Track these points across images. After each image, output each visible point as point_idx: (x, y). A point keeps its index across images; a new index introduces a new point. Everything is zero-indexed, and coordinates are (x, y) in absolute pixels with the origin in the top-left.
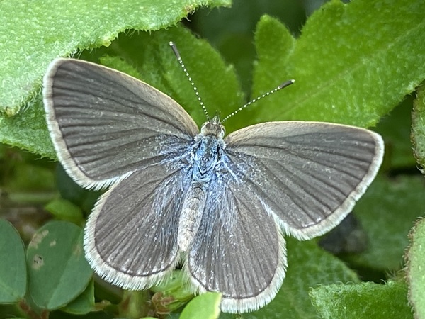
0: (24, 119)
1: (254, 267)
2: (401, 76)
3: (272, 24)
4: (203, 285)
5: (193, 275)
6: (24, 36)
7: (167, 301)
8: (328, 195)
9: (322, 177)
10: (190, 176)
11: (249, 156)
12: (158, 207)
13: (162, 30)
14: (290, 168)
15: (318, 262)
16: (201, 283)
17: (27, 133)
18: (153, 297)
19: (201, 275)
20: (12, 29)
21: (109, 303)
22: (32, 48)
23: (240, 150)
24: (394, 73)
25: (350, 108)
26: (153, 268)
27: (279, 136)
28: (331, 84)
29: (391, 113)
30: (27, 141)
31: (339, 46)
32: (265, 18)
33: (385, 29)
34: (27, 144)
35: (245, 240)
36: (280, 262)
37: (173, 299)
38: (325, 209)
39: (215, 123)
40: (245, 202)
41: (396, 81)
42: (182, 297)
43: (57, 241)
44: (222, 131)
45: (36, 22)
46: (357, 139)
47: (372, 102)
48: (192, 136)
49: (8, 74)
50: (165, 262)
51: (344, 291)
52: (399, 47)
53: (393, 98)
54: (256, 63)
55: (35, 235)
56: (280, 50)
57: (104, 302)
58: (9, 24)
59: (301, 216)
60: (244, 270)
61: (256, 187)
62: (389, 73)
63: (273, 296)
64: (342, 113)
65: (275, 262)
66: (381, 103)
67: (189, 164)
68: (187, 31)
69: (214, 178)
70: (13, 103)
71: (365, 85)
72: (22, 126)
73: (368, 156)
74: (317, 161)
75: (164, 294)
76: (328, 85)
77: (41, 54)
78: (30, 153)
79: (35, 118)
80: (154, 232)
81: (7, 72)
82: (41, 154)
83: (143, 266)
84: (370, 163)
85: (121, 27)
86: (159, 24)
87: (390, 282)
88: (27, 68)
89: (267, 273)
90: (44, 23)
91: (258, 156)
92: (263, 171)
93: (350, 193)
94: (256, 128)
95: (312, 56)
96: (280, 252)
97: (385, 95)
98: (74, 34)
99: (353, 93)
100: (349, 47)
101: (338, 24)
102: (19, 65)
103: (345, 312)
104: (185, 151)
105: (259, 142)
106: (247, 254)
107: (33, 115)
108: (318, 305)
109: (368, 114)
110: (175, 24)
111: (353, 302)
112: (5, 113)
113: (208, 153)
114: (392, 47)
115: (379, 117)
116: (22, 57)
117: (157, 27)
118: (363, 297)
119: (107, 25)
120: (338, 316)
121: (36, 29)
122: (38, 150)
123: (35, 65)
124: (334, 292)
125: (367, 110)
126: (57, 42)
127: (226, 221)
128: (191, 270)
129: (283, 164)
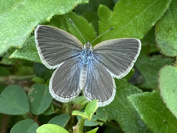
0: (24, 49)
1: (106, 90)
2: (149, 21)
3: (103, 7)
5: (87, 96)
6: (20, 21)
7: (79, 106)
8: (126, 62)
9: (123, 57)
10: (81, 63)
11: (100, 53)
12: (72, 74)
13: (66, 14)
14: (113, 55)
15: (128, 88)
17: (26, 54)
18: (74, 106)
20: (16, 19)
21: (59, 110)
22: (24, 25)
23: (97, 52)
24: (147, 20)
25: (133, 33)
26: (71, 95)
27: (108, 45)
28: (126, 26)
29: (148, 33)
30: (26, 56)
31: (127, 13)
32: (101, 6)
33: (143, 5)
34: (26, 58)
35: (102, 82)
36: (114, 87)
37: (81, 105)
38: (125, 67)
39: (88, 44)
40: (101, 69)
41: (148, 22)
42: (84, 104)
44: (91, 46)
45: (23, 16)
47: (141, 31)
49: (17, 35)
50: (75, 93)
51: (138, 96)
52: (148, 10)
53: (148, 28)
54: (99, 21)
56: (107, 16)
57: (57, 109)
58: (14, 18)
59: (118, 71)
60: (103, 92)
61: (103, 63)
62: (145, 20)
64: (131, 36)
65: (112, 87)
66: (144, 31)
68: (74, 13)
69: (90, 63)
70: (20, 44)
71: (138, 25)
72: (24, 52)
74: (121, 52)
75: (77, 104)
77: (27, 27)
78: (28, 61)
79: (28, 49)
80: (71, 83)
82: (31, 60)
83: (68, 94)
85: (53, 15)
86: (65, 12)
87: (154, 91)
88: (23, 32)
89: (111, 92)
90: (26, 16)
91: (103, 53)
92: (105, 58)
95: (118, 17)
97: (145, 28)
98: (37, 19)
99: (134, 28)
100: (131, 12)
101: (126, 5)
102: (20, 31)
104: (79, 54)
105: (102, 48)
106: (103, 86)
107: (27, 48)
108: (130, 101)
109: (140, 35)
110: (71, 11)
111: (142, 99)
112: (18, 48)
114: (146, 11)
115: (144, 35)
116: (21, 29)
117: (65, 13)
118: (145, 97)
119: (48, 14)
120: (137, 104)
121: (24, 19)
122: (30, 60)
123: (26, 31)
124: (135, 96)
125: (140, 33)
126: (32, 22)
127: (96, 76)
128: (86, 95)
129: (111, 54)
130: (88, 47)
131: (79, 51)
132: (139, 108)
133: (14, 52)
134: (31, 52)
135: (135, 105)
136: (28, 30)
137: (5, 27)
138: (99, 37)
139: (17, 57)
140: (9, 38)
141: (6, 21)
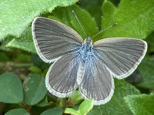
0: (22, 39)
1: (103, 89)
3: (108, 3)
4: (86, 96)
6: (21, 10)
7: (73, 101)
8: (128, 63)
9: (126, 57)
10: (80, 58)
11: (101, 50)
12: (70, 69)
13: (69, 6)
14: (115, 54)
15: (125, 87)
16: (85, 95)
17: (23, 44)
18: (68, 100)
19: (85, 92)
20: (17, 7)
21: (52, 102)
22: (24, 14)
23: (98, 48)
24: (152, 20)
25: (136, 32)
26: (68, 90)
27: (111, 43)
28: (129, 24)
29: (150, 34)
30: (23, 46)
31: (132, 11)
32: (106, 1)
33: (149, 4)
34: (24, 48)
35: (100, 80)
36: (112, 87)
37: (75, 101)
38: (127, 68)
39: (89, 39)
40: (100, 66)
41: (153, 23)
42: (78, 100)
43: (34, 81)
44: (92, 42)
45: (25, 4)
46: (138, 43)
47: (144, 30)
48: (81, 44)
49: (16, 23)
50: (73, 88)
51: (136, 97)
53: (151, 29)
54: (102, 17)
55: (26, 79)
56: (111, 12)
57: (51, 102)
58: (16, 5)
59: (119, 71)
60: (100, 90)
61: (103, 61)
62: (150, 20)
63: (110, 99)
64: (133, 34)
65: (110, 87)
66: (147, 31)
67: (80, 53)
68: (78, 6)
69: (89, 58)
70: (18, 33)
71: (141, 24)
72: (22, 41)
73: (142, 49)
74: (124, 51)
75: (72, 99)
76: (128, 24)
77: (28, 16)
78: (25, 51)
79: (26, 38)
80: (69, 78)
81: (16, 22)
83: (65, 89)
84: (143, 51)
85: (55, 6)
86: (69, 4)
87: (152, 94)
88: (23, 21)
89: (108, 91)
90: (28, 4)
91: (104, 50)
92: (106, 55)
93: (136, 62)
94: (103, 40)
95: (122, 14)
96: (112, 84)
97: (149, 27)
98: (39, 8)
99: (137, 27)
100: (135, 11)
101: (131, 3)
102: (20, 20)
103: (136, 104)
104: (79, 49)
105: (104, 45)
106: (101, 85)
108: (127, 102)
109: (143, 35)
110: (74, 4)
111: (139, 101)
112: (15, 37)
113: (87, 50)
114: (151, 11)
115: (146, 35)
116: (21, 17)
117: (68, 5)
118: (142, 99)
119: (50, 5)
120: (134, 106)
121: (25, 7)
122: (27, 50)
123: (25, 20)
124: (132, 98)
125: (142, 33)
126: (33, 11)
127: (93, 73)
128: (81, 91)
129: (113, 53)
130: (89, 42)
131: (78, 45)
132: (135, 110)
133: (11, 41)
134: (29, 42)
135: (131, 107)
136: (29, 19)
137: (4, 14)
138: (101, 32)
139: (14, 46)
140: (8, 26)
141: (7, 8)
